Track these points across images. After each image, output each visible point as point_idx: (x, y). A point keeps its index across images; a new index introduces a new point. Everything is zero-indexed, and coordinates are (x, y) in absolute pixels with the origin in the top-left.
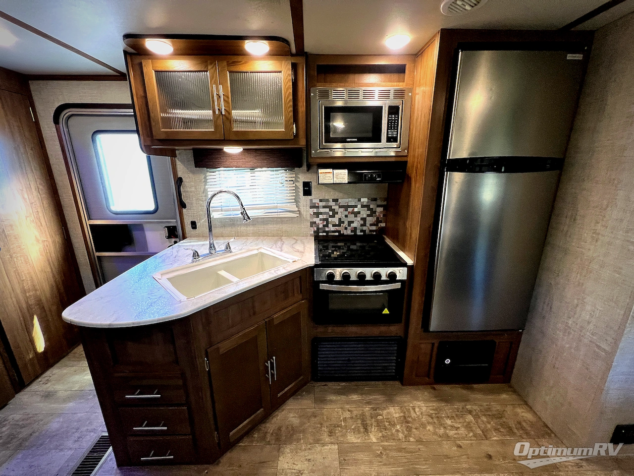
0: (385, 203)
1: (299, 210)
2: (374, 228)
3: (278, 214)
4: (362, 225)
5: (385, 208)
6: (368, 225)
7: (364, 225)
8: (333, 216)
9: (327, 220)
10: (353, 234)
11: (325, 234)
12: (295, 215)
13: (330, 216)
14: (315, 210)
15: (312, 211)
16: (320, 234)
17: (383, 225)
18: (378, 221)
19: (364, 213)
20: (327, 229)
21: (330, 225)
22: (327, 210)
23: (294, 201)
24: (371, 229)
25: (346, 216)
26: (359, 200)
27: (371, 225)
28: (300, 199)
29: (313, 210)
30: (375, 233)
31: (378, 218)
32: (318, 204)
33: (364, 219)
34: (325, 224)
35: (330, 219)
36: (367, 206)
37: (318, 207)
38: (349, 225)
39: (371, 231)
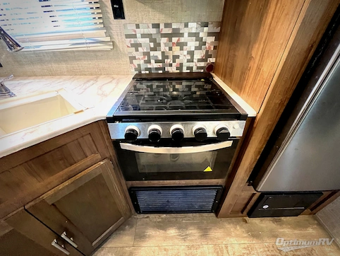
0: (218, 30)
1: (113, 40)
2: (202, 64)
3: (88, 45)
4: (188, 61)
5: (218, 36)
6: (195, 61)
7: (191, 61)
8: (154, 49)
9: (147, 54)
10: (178, 71)
11: (147, 72)
12: (109, 47)
13: (152, 49)
14: (133, 41)
15: (128, 41)
16: (143, 72)
17: (212, 60)
18: (208, 56)
19: (192, 44)
20: (149, 66)
21: (153, 61)
22: (147, 40)
23: (102, 26)
24: (198, 65)
25: (170, 49)
26: (186, 25)
27: (199, 60)
28: (111, 23)
29: (130, 41)
30: (202, 71)
31: (207, 52)
32: (135, 31)
33: (191, 53)
34: (146, 59)
35: (152, 53)
36: (196, 35)
37: (134, 36)
38: (174, 61)
39: (198, 68)
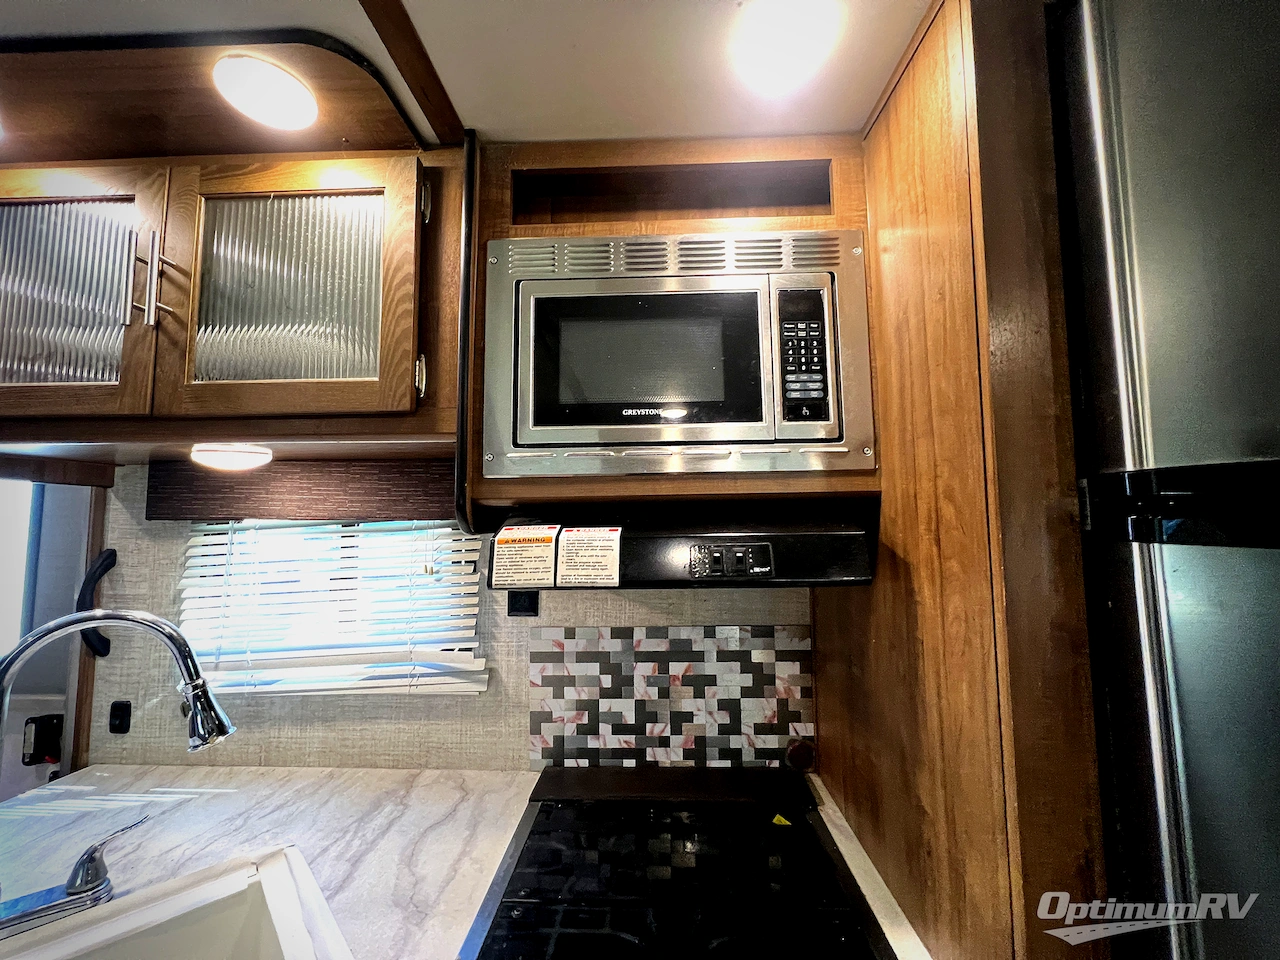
0: (806, 645)
1: (492, 665)
2: (772, 742)
3: (415, 681)
4: (724, 730)
5: (808, 661)
6: (747, 728)
7: (733, 727)
8: (614, 693)
9: (590, 706)
10: (691, 763)
11: (584, 763)
12: (473, 688)
13: (606, 694)
14: (551, 669)
15: (535, 672)
16: (569, 763)
17: (804, 729)
18: (786, 716)
19: (732, 681)
20: (592, 743)
21: (605, 729)
22: (594, 669)
23: (472, 633)
24: (760, 745)
25: (664, 693)
26: (710, 633)
27: (760, 729)
28: (496, 625)
29: (543, 669)
30: (776, 764)
31: (783, 704)
32: (561, 645)
33: (731, 707)
34: (585, 720)
35: (605, 705)
36: (742, 657)
37: (558, 658)
38: (676, 731)
39: (761, 753)
